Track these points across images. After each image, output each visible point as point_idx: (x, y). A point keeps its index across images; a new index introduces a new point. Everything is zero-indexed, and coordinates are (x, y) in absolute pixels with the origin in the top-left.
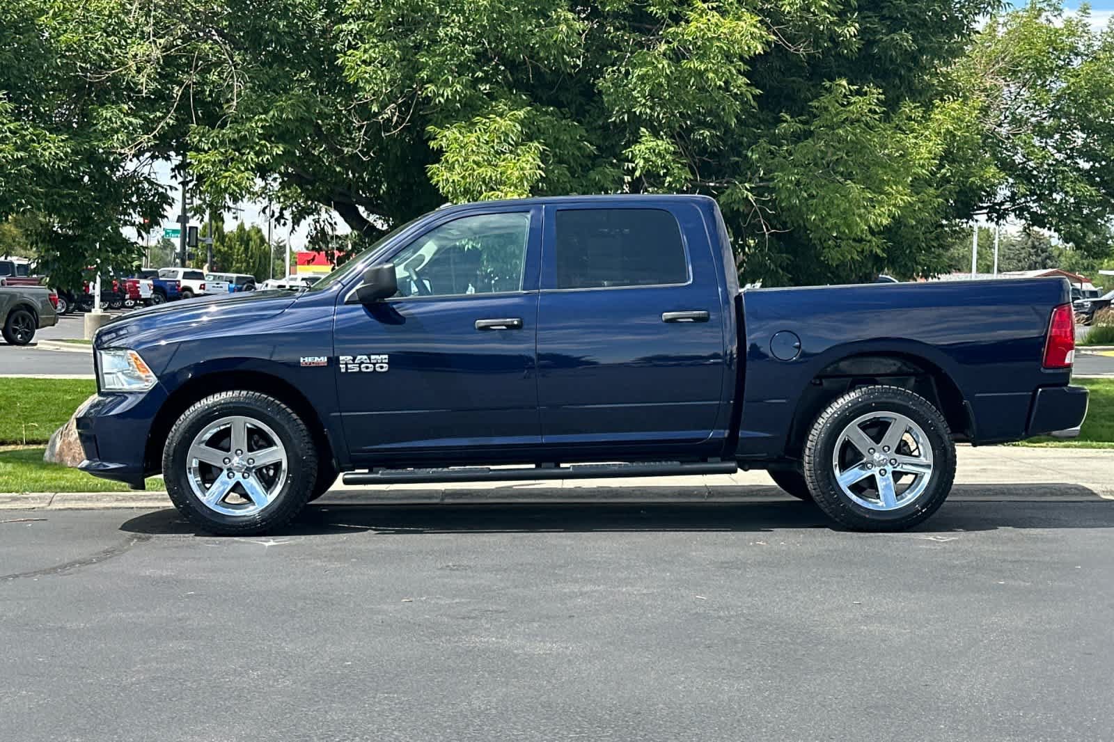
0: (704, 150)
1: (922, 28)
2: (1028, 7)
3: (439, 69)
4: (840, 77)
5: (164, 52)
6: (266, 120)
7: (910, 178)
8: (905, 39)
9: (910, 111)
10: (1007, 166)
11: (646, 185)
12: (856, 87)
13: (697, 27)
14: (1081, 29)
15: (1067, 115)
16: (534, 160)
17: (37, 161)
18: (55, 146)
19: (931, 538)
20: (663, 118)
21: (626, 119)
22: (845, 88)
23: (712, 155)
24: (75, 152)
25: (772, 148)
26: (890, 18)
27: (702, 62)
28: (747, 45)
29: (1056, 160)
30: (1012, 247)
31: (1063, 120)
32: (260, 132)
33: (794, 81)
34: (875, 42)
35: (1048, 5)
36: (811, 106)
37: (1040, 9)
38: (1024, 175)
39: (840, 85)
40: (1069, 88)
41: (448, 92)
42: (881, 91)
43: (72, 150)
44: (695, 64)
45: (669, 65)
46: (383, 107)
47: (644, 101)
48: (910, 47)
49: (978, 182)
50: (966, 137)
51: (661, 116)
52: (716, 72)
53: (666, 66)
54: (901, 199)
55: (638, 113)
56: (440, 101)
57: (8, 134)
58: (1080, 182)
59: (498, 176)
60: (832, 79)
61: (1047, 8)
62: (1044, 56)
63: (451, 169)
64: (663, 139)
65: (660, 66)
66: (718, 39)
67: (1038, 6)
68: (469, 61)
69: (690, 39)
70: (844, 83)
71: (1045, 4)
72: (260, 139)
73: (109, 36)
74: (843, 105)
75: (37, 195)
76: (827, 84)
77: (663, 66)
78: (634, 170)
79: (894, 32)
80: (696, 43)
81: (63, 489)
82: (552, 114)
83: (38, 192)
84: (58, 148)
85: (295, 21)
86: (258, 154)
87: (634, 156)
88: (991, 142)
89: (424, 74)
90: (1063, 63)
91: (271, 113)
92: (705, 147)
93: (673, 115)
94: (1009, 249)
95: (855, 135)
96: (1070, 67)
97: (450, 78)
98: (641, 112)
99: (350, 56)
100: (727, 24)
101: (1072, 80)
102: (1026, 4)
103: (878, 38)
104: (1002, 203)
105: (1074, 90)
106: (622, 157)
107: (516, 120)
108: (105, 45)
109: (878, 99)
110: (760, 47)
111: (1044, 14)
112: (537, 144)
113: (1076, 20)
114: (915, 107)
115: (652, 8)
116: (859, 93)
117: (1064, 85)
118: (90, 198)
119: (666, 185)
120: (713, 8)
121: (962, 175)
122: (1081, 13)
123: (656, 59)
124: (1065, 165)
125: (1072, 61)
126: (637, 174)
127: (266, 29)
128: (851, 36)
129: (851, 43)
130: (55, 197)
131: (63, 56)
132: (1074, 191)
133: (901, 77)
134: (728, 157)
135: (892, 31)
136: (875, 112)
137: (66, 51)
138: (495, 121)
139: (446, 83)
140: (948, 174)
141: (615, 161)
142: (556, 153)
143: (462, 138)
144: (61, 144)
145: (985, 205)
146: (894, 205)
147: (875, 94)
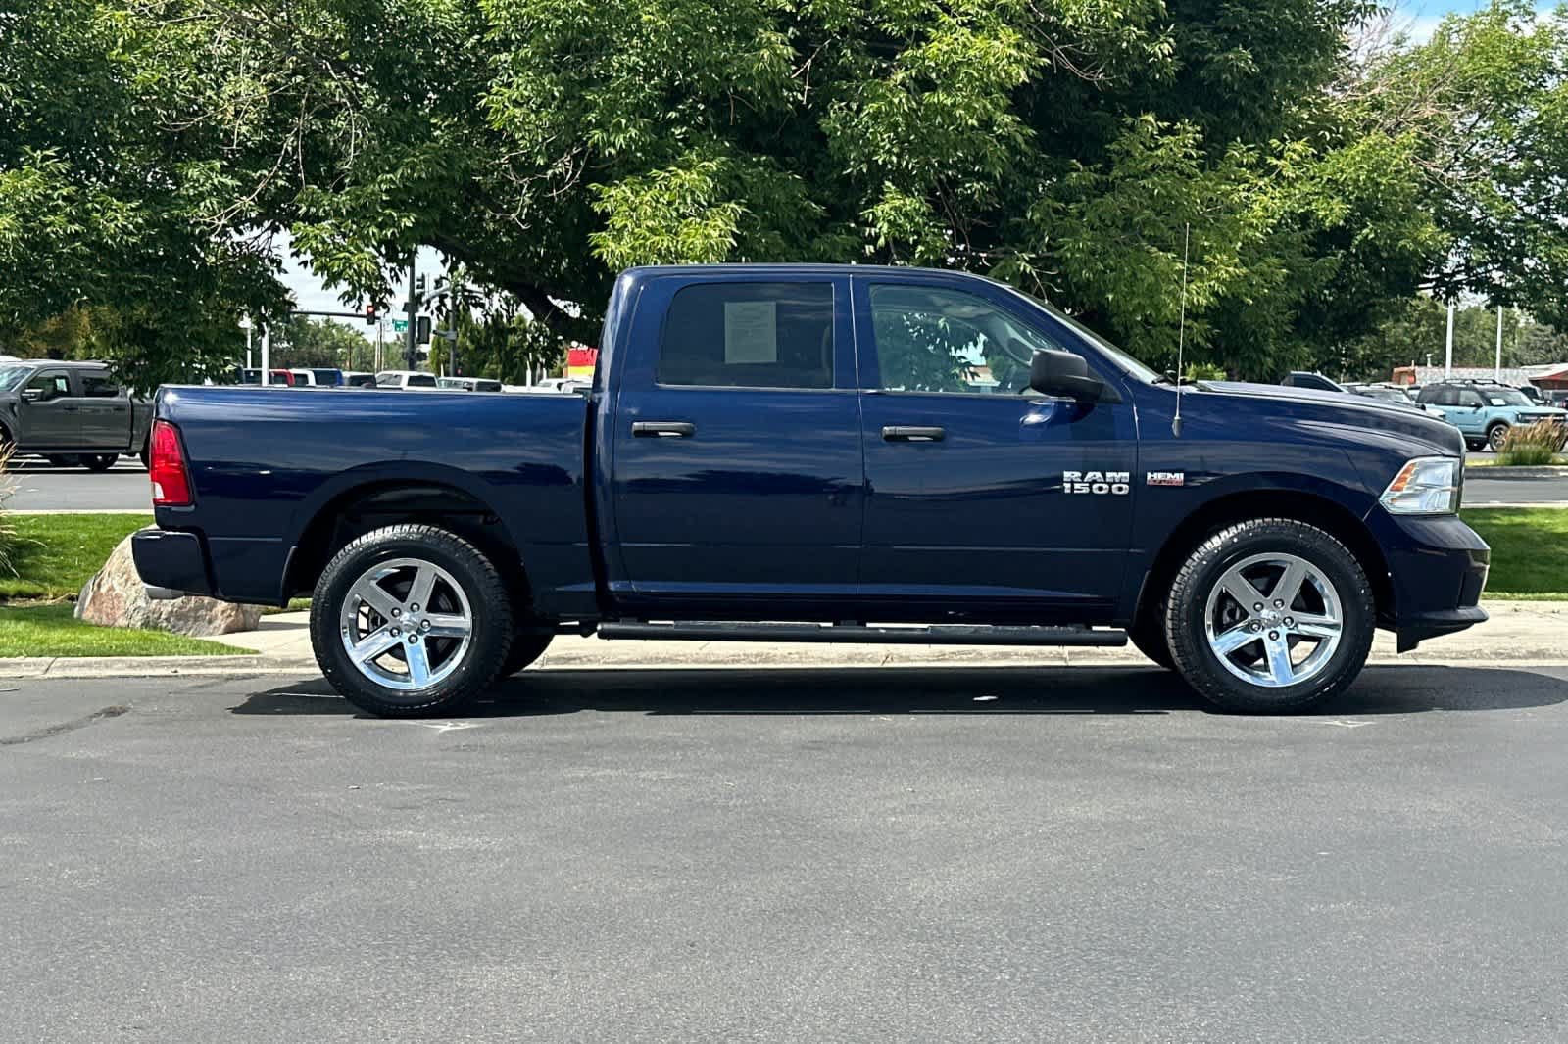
0: (975, 210)
1: (1269, 42)
2: (1488, 9)
3: (611, 109)
4: (1146, 111)
5: (272, 91)
6: (392, 181)
7: (1240, 244)
8: (1244, 59)
9: (1241, 155)
10: (1459, 225)
11: (895, 256)
12: (1166, 124)
13: (939, 50)
14: (1556, 38)
15: (1541, 154)
16: (727, 225)
17: (98, 235)
18: (122, 216)
19: (1337, 723)
20: (913, 168)
21: (865, 171)
22: (1152, 125)
23: (987, 216)
24: (149, 224)
25: (1057, 205)
26: (1226, 30)
27: (948, 95)
28: (1005, 71)
29: (1525, 214)
30: (1538, 333)
31: (1538, 162)
32: (384, 198)
33: (1098, 117)
34: (1200, 64)
35: (1516, 7)
36: (1108, 150)
37: (1504, 12)
38: (1485, 237)
39: (1146, 121)
40: (1540, 118)
41: (620, 140)
42: (1198, 129)
43: (145, 221)
44: (941, 97)
45: (907, 99)
46: (551, 160)
47: (888, 146)
48: (1250, 68)
49: (1411, 246)
50: (1393, 185)
51: (910, 166)
52: (968, 107)
53: (903, 100)
54: (1227, 272)
55: (880, 162)
56: (610, 153)
57: (60, 202)
58: (1557, 244)
59: (679, 247)
60: (1135, 114)
61: (1514, 11)
62: (1505, 75)
63: (618, 239)
64: (914, 196)
65: (896, 100)
66: (970, 64)
67: (1503, 8)
68: (650, 97)
69: (933, 64)
70: (1150, 118)
71: (1512, 6)
72: (384, 208)
73: (201, 72)
74: (1150, 149)
75: (98, 281)
76: (1129, 120)
77: (900, 100)
78: (878, 236)
79: (1229, 49)
80: (940, 70)
81: (67, 653)
82: (766, 165)
83: (100, 278)
84: (127, 219)
85: (437, 50)
86: (381, 227)
87: (876, 218)
88: (1435, 191)
89: (591, 117)
90: (1533, 84)
91: (400, 172)
92: (975, 206)
93: (928, 163)
94: (1536, 335)
95: (1164, 187)
96: (1542, 89)
97: (624, 121)
98: (884, 161)
99: (496, 94)
100: (979, 43)
101: (1544, 107)
102: (1486, 5)
103: (1207, 57)
104: (1454, 274)
105: (1548, 121)
106: (862, 220)
107: (706, 172)
108: (194, 85)
109: (1194, 139)
110: (1023, 74)
111: (1511, 19)
112: (733, 205)
113: (1550, 26)
114: (1249, 150)
115: (887, 24)
116: (1170, 131)
117: (1535, 114)
118: (170, 285)
119: (917, 255)
120: (964, 25)
121: (1390, 236)
122: (1556, 17)
123: (891, 91)
124: (1539, 221)
125: (1545, 81)
126: (882, 241)
127: (397, 61)
128: (1164, 56)
129: (1165, 65)
130: (123, 283)
131: (139, 101)
132: (1548, 255)
133: (1241, 108)
134: (1008, 217)
135: (1227, 47)
136: (1190, 157)
137: (143, 94)
138: (677, 175)
139: (618, 128)
140: (1372, 236)
141: (852, 225)
142: (766, 215)
143: (633, 198)
144: (132, 214)
145: (1430, 276)
146: (1218, 279)
147: (1190, 133)
